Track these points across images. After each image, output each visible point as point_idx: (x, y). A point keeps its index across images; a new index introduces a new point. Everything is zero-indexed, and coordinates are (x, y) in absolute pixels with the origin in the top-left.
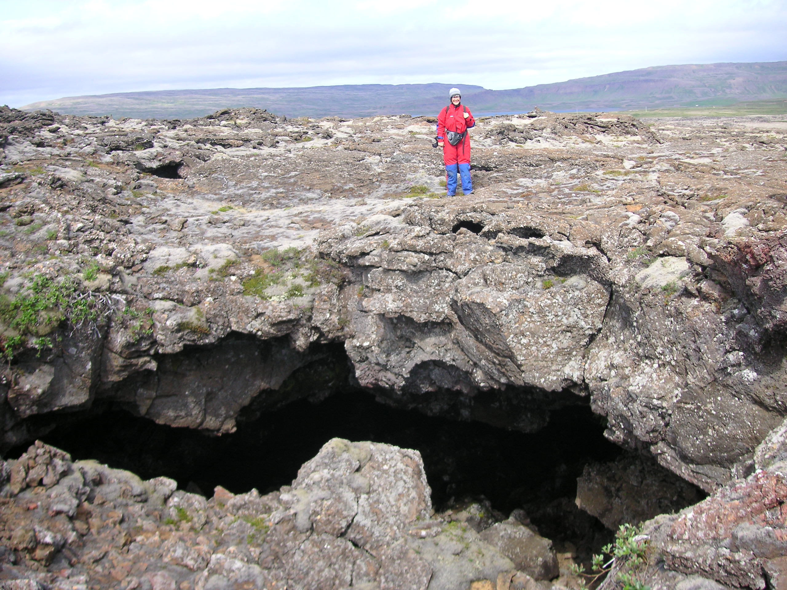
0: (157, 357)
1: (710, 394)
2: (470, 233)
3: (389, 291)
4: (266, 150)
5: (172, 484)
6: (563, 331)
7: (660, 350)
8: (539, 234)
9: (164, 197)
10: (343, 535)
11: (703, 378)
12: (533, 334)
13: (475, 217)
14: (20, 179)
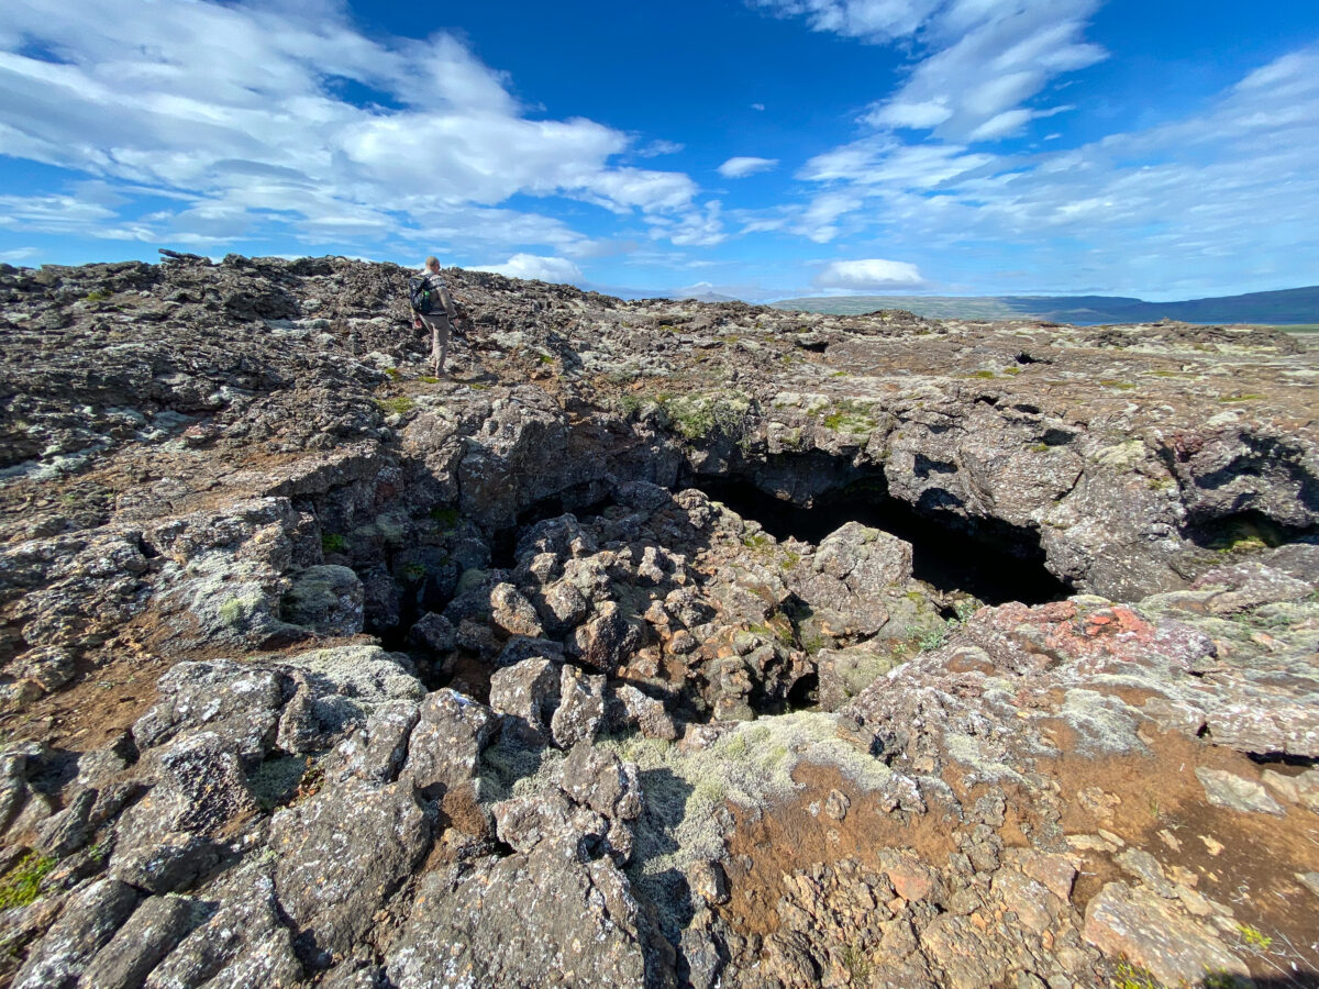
0: (767, 454)
1: (1129, 553)
2: (987, 405)
3: (915, 437)
4: (892, 338)
5: (759, 526)
6: (1036, 485)
7: (1098, 511)
8: (1034, 411)
9: (804, 363)
10: (841, 579)
11: (1125, 538)
12: (1010, 482)
13: (992, 394)
14: (720, 345)
